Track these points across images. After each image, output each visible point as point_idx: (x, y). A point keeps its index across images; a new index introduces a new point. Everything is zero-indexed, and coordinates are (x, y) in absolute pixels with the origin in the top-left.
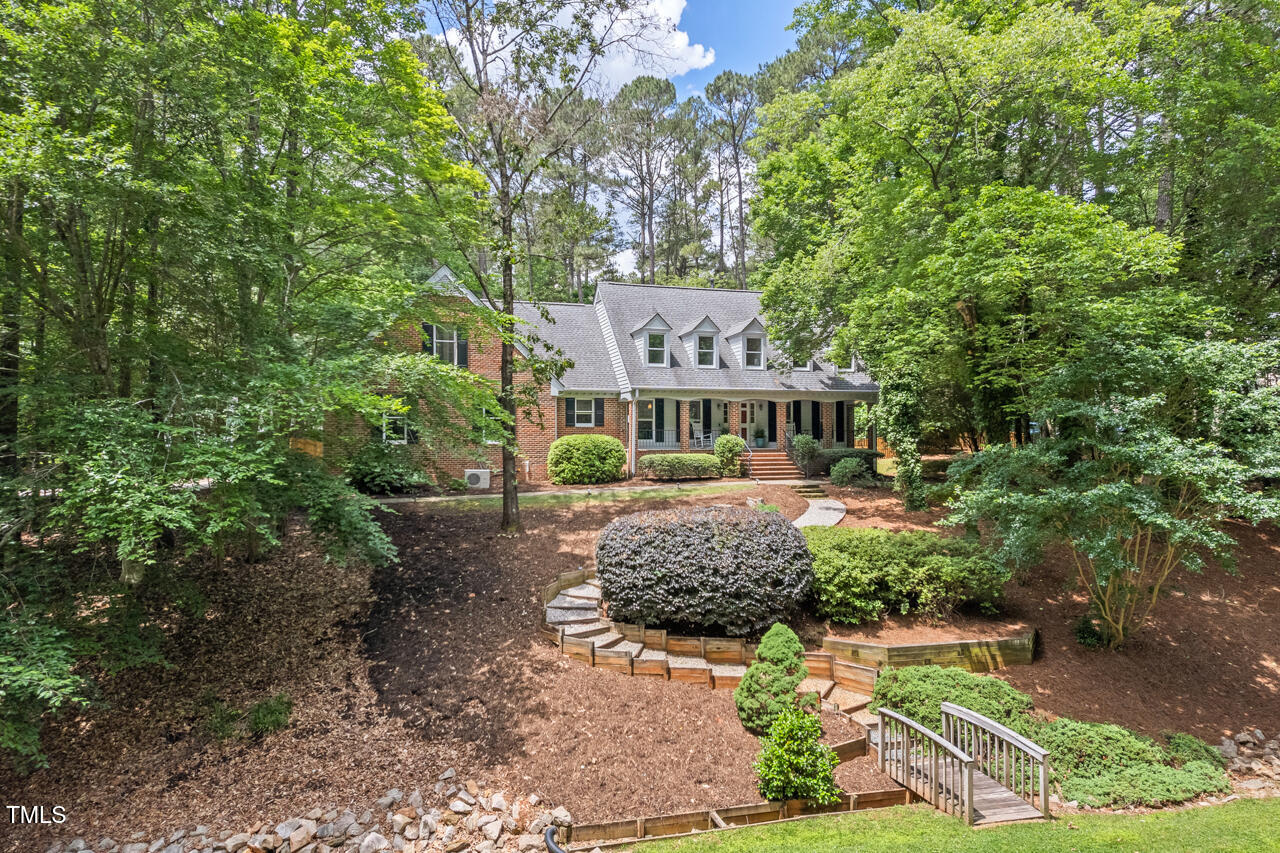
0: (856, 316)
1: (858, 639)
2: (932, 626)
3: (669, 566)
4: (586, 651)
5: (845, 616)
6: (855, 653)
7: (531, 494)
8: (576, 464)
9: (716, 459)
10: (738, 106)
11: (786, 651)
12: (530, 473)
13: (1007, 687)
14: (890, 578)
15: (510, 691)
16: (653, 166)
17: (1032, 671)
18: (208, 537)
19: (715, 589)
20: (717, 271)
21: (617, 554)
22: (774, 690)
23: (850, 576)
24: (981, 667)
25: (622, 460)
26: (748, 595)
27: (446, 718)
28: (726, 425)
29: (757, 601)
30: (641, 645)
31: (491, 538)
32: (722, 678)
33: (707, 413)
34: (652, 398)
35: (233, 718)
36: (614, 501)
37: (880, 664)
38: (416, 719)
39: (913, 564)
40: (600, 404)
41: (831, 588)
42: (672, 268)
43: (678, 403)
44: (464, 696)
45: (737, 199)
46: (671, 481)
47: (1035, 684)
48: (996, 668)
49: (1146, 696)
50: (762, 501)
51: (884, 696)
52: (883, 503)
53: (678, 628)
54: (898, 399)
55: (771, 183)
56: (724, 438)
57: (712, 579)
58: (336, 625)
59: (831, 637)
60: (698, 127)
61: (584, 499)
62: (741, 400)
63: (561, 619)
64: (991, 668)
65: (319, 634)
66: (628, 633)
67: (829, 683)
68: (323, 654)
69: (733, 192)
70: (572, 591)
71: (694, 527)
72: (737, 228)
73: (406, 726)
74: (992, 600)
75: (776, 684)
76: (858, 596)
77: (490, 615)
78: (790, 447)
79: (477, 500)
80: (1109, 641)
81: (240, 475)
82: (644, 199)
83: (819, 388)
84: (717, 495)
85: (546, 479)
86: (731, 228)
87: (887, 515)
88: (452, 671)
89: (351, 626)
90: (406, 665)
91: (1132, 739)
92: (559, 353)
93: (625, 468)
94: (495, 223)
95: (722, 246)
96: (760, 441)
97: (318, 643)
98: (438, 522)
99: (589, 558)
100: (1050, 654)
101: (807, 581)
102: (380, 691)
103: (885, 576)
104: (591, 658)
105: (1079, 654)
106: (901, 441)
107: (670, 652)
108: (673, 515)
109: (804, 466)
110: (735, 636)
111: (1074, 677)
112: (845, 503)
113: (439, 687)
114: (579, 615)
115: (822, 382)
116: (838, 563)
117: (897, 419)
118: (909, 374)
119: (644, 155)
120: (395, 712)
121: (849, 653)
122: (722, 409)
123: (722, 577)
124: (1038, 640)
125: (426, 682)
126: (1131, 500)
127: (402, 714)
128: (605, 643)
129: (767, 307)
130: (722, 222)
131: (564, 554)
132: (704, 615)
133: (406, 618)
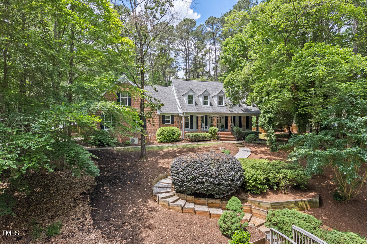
0: (256, 89)
1: (259, 199)
2: (284, 194)
3: (195, 174)
4: (167, 204)
5: (255, 191)
6: (259, 204)
7: (151, 146)
8: (165, 136)
9: (209, 134)
10: (215, 27)
11: (237, 207)
12: (151, 139)
13: (314, 218)
14: (270, 178)
15: (140, 219)
16: (189, 46)
17: (320, 210)
18: (24, 170)
19: (211, 182)
20: (209, 77)
21: (177, 170)
22: (233, 221)
23: (257, 177)
24: (302, 209)
25: (179, 135)
26: (222, 184)
27: (116, 230)
28: (212, 123)
29: (226, 186)
30: (185, 201)
31: (136, 161)
32: (213, 214)
33: (206, 120)
34: (189, 115)
35: (41, 231)
36: (177, 148)
37: (268, 208)
38: (106, 230)
39: (277, 173)
40: (173, 117)
41: (250, 181)
42: (195, 76)
43: (197, 117)
44: (123, 221)
45: (215, 55)
46: (195, 141)
47: (322, 216)
48: (307, 209)
49: (360, 219)
50: (224, 149)
51: (270, 221)
52: (263, 149)
53: (198, 195)
54: (268, 116)
55: (227, 48)
56: (211, 128)
57: (210, 179)
58: (81, 194)
59: (250, 198)
60: (203, 33)
61: (168, 147)
62: (217, 116)
63: (158, 191)
64: (306, 209)
65: (76, 197)
66: (181, 196)
67: (250, 215)
68: (76, 205)
69: (213, 53)
70: (163, 181)
71: (203, 160)
72: (214, 64)
73: (102, 233)
74: (304, 184)
75: (234, 219)
76: (260, 184)
77: (134, 190)
78: (232, 130)
79: (133, 148)
80: (345, 199)
81: (36, 147)
82: (186, 55)
83: (241, 112)
84: (210, 146)
85: (156, 140)
86: (213, 64)
87: (264, 153)
88: (120, 212)
89: (87, 194)
90: (104, 209)
91: (359, 238)
92: (159, 101)
93: (181, 137)
94: (138, 59)
95: (210, 69)
96: (223, 128)
97: (75, 200)
98: (120, 156)
99: (168, 168)
100: (325, 204)
101: (243, 179)
102: (94, 219)
103: (268, 177)
104: (168, 207)
105: (335, 204)
106: (269, 129)
107: (195, 203)
108: (196, 156)
109: (237, 137)
110: (218, 198)
111: (335, 213)
112: (251, 149)
113: (115, 218)
114: (164, 190)
115: (242, 110)
116: (252, 173)
117: (268, 122)
118: (272, 108)
119: (187, 42)
120: (99, 228)
121: (257, 204)
122: (211, 118)
123: (213, 178)
124: (320, 199)
125: (110, 216)
126: (360, 153)
127: (101, 228)
128: (173, 200)
129: (225, 87)
130: (210, 62)
131: (160, 167)
132: (207, 191)
133: (105, 191)
